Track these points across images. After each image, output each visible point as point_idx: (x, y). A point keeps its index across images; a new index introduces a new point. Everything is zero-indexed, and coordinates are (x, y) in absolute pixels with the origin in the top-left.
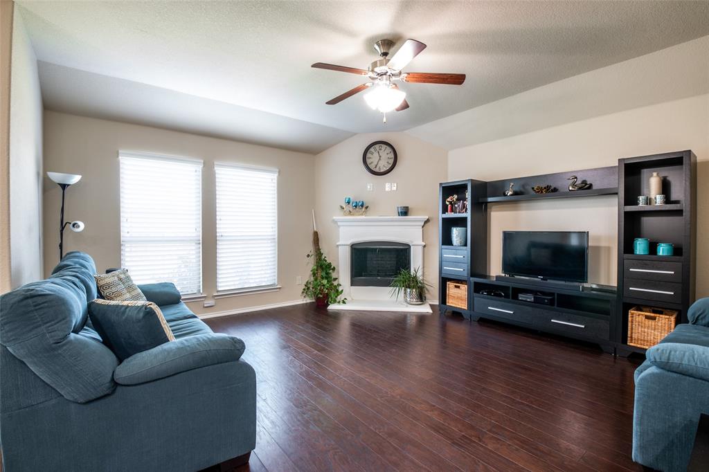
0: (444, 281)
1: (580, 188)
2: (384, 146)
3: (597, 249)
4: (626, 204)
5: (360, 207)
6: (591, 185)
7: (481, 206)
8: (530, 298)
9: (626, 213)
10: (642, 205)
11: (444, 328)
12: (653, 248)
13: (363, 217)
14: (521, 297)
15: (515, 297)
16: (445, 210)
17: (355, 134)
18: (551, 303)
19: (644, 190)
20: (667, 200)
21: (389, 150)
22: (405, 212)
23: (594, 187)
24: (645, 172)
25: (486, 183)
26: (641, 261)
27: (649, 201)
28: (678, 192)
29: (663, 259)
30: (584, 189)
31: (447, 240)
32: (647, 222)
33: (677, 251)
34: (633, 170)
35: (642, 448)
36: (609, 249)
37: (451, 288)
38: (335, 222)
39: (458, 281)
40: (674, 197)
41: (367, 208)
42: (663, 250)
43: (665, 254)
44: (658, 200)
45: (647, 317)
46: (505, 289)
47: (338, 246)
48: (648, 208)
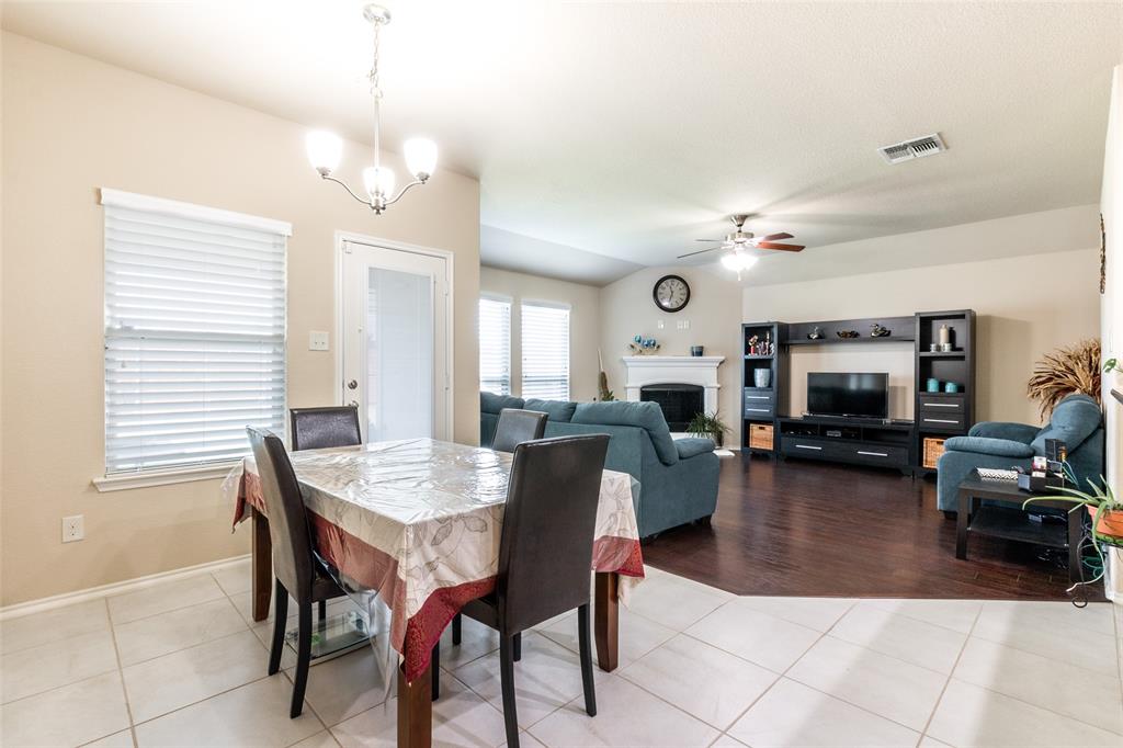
0: (746, 424)
1: (881, 335)
2: (676, 281)
3: (895, 388)
4: (921, 350)
5: (651, 346)
6: (890, 332)
7: (784, 347)
8: (838, 434)
9: (921, 358)
10: (933, 351)
11: (746, 470)
12: (942, 386)
13: (653, 357)
14: (829, 434)
15: (823, 434)
16: (747, 350)
17: (645, 267)
18: (857, 437)
19: (934, 338)
20: (954, 348)
21: (681, 285)
22: (700, 352)
23: (892, 335)
24: (935, 323)
25: (788, 325)
26: (934, 397)
27: (939, 348)
28: (961, 340)
29: (950, 395)
30: (884, 335)
31: (749, 381)
32: (936, 364)
33: (960, 389)
34: (926, 322)
35: (943, 500)
36: (904, 388)
37: (755, 430)
38: (623, 362)
39: (762, 422)
40: (958, 345)
41: (659, 347)
42: (950, 388)
43: (952, 391)
44: (946, 348)
45: (938, 443)
46: (812, 427)
47: (626, 388)
48: (939, 354)
